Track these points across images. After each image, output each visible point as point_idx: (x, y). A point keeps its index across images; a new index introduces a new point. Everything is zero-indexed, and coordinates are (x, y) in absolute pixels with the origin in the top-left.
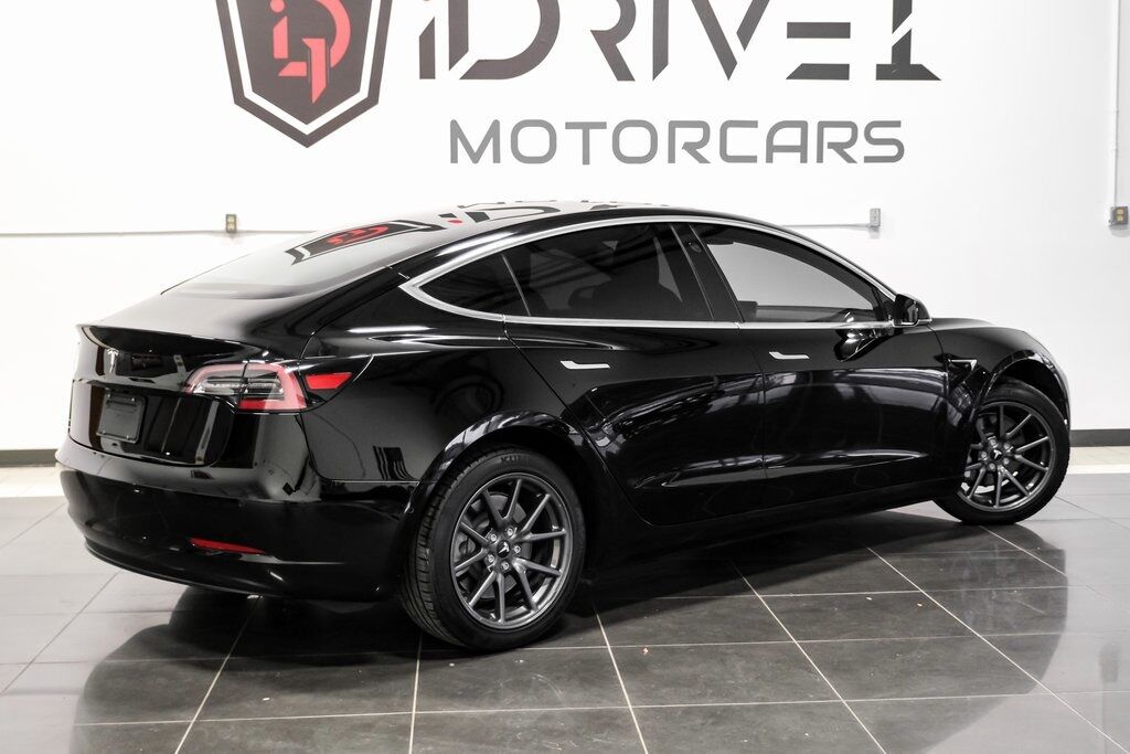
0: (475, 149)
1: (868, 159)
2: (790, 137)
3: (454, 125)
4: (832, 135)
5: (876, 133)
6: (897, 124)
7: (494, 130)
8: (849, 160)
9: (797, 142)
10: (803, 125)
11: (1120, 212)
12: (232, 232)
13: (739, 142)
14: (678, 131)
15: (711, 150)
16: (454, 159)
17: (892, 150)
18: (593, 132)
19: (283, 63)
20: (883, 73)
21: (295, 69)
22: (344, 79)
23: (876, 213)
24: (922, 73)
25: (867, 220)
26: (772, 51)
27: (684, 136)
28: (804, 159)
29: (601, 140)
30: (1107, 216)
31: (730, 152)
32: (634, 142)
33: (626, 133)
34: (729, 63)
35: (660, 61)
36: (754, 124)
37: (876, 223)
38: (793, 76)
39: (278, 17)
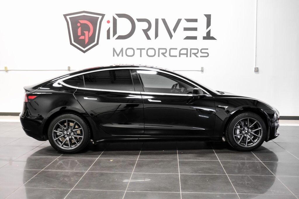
0: (118, 54)
1: (201, 57)
2: (184, 52)
3: (114, 49)
4: (193, 51)
5: (203, 51)
6: (207, 49)
7: (122, 50)
8: (197, 57)
9: (186, 53)
10: (187, 49)
11: (257, 69)
12: (69, 70)
13: (173, 53)
14: (160, 50)
15: (167, 54)
16: (114, 56)
17: (206, 55)
18: (142, 51)
19: (80, 36)
20: (204, 38)
21: (82, 37)
22: (92, 39)
23: (202, 68)
24: (213, 38)
25: (201, 70)
27: (161, 51)
28: (187, 56)
29: (144, 52)
30: (254, 70)
31: (171, 55)
32: (151, 52)
33: (149, 51)
34: (171, 36)
35: (156, 36)
36: (176, 49)
37: (202, 70)
38: (185, 39)
39: (79, 27)
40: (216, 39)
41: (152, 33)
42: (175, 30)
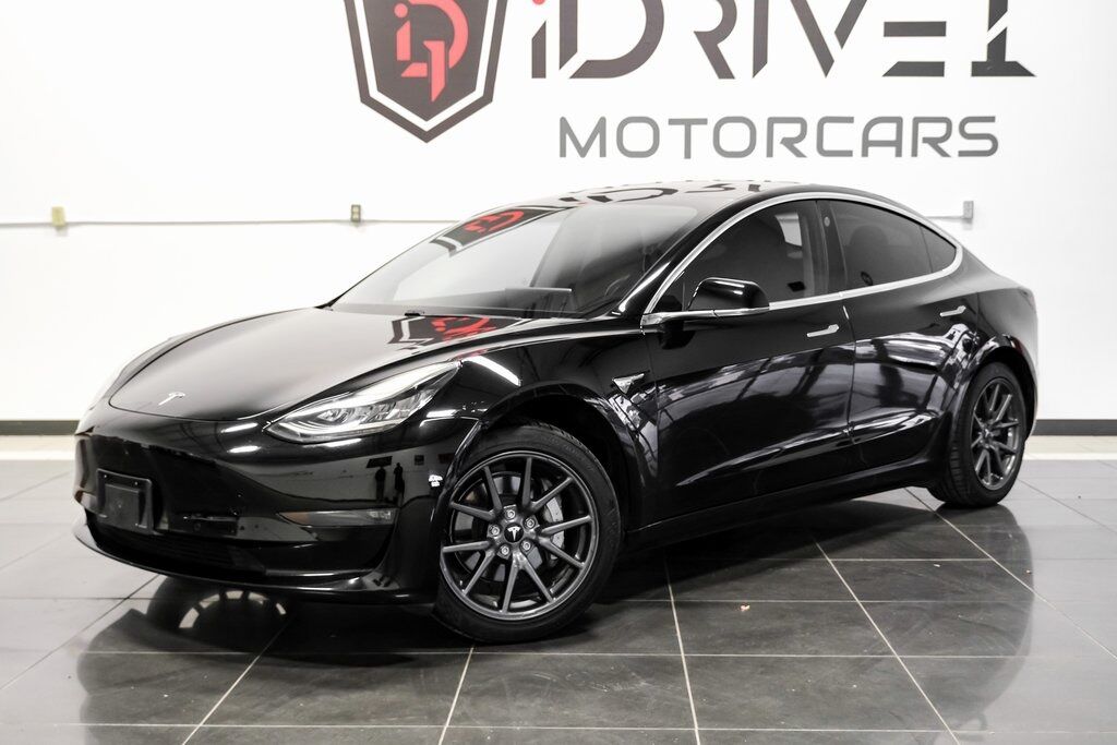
0: (583, 144)
1: (962, 154)
2: (886, 132)
3: (564, 122)
4: (926, 130)
5: (971, 128)
6: (991, 119)
7: (601, 127)
8: (943, 154)
9: (893, 137)
10: (898, 121)
12: (357, 221)
13: (835, 137)
14: (777, 127)
15: (808, 145)
16: (563, 153)
17: (986, 145)
18: (694, 128)
19: (406, 64)
20: (978, 69)
21: (416, 70)
22: (461, 78)
23: (969, 206)
24: (1017, 70)
25: (960, 213)
26: (869, 49)
27: (782, 131)
28: (899, 154)
29: (702, 135)
31: (827, 147)
32: (734, 137)
33: (726, 129)
34: (826, 62)
35: (760, 60)
36: (850, 120)
37: (969, 216)
38: (890, 73)
39: (402, 21)
40: (1030, 74)
41: (737, 48)
42: (843, 32)
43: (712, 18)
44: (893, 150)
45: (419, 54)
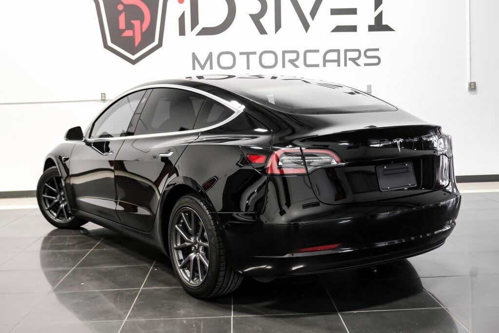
0: (202, 64)
1: (366, 65)
2: (333, 56)
3: (194, 55)
4: (350, 55)
5: (369, 54)
6: (378, 50)
7: (210, 56)
8: (358, 65)
9: (336, 58)
10: (338, 51)
11: (473, 84)
12: (104, 100)
13: (312, 58)
14: (286, 54)
15: (300, 62)
16: (194, 68)
17: (376, 61)
18: (251, 56)
19: (123, 31)
20: (371, 28)
21: (128, 33)
22: (148, 37)
23: (369, 87)
24: (388, 28)
25: (366, 90)
26: (324, 21)
27: (288, 56)
28: (339, 65)
29: (254, 59)
30: (467, 86)
31: (308, 63)
32: (268, 60)
33: (264, 56)
34: (306, 26)
35: (278, 26)
36: (317, 51)
37: (369, 91)
38: (333, 31)
39: (121, 12)
40: (393, 30)
41: (268, 21)
42: (313, 13)
43: (257, 8)
44: (336, 64)
45: (129, 26)
